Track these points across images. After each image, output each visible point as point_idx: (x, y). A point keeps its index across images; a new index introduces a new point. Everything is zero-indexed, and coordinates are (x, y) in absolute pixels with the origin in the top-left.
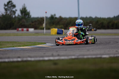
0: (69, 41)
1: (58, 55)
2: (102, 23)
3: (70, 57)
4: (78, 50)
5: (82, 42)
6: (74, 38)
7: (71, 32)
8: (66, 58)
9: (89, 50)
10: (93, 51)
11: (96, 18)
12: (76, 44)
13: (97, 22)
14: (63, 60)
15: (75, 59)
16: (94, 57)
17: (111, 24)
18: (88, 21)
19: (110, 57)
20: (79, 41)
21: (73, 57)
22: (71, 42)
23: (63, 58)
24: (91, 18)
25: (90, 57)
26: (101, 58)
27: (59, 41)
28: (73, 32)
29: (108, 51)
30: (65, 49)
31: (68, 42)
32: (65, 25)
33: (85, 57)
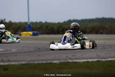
1: (9, 61)
2: (52, 28)
3: (20, 63)
4: (29, 55)
8: (16, 63)
9: (39, 56)
10: (43, 56)
11: (46, 23)
13: (47, 27)
14: (13, 65)
15: (25, 64)
16: (44, 62)
17: (61, 29)
18: (38, 26)
19: (61, 63)
21: (24, 63)
23: (13, 63)
24: (40, 23)
25: (40, 62)
26: (51, 63)
29: (59, 56)
30: (15, 55)
32: (15, 30)
33: (36, 62)
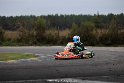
0: (65, 55)
5: (77, 56)
6: (70, 52)
7: (68, 47)
12: (72, 59)
20: (75, 55)
22: (67, 57)
27: (57, 55)
28: (70, 47)
31: (64, 57)
